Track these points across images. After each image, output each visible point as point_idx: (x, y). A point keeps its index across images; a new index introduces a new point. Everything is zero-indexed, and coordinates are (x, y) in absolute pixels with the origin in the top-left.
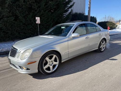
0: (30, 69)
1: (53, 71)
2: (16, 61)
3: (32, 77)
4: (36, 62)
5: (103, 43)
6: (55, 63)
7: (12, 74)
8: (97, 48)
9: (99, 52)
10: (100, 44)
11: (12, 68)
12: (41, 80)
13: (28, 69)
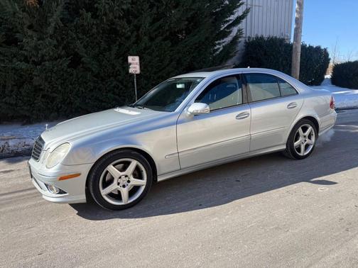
6: (135, 182)
10: (294, 135)
13: (61, 192)
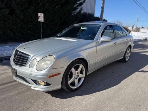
0: (50, 85)
1: (78, 86)
2: (29, 72)
3: (50, 95)
4: (60, 74)
5: (128, 51)
6: (80, 75)
7: (16, 92)
8: (123, 57)
9: (124, 62)
11: (15, 81)
12: (65, 100)
13: (47, 84)
